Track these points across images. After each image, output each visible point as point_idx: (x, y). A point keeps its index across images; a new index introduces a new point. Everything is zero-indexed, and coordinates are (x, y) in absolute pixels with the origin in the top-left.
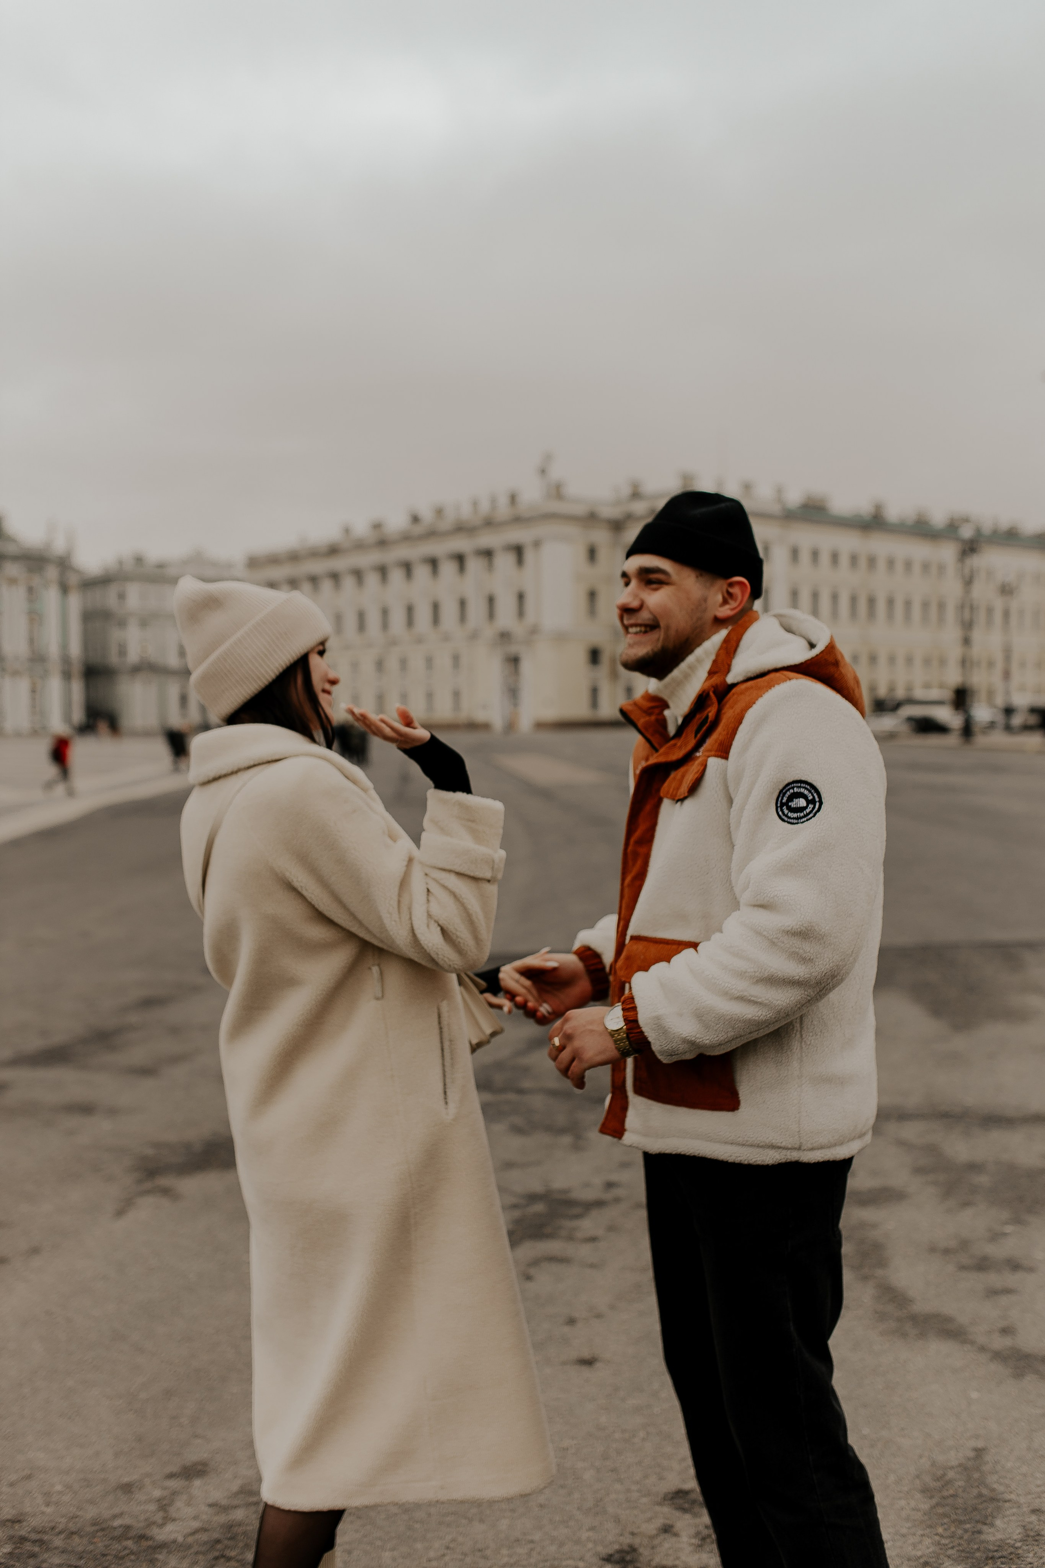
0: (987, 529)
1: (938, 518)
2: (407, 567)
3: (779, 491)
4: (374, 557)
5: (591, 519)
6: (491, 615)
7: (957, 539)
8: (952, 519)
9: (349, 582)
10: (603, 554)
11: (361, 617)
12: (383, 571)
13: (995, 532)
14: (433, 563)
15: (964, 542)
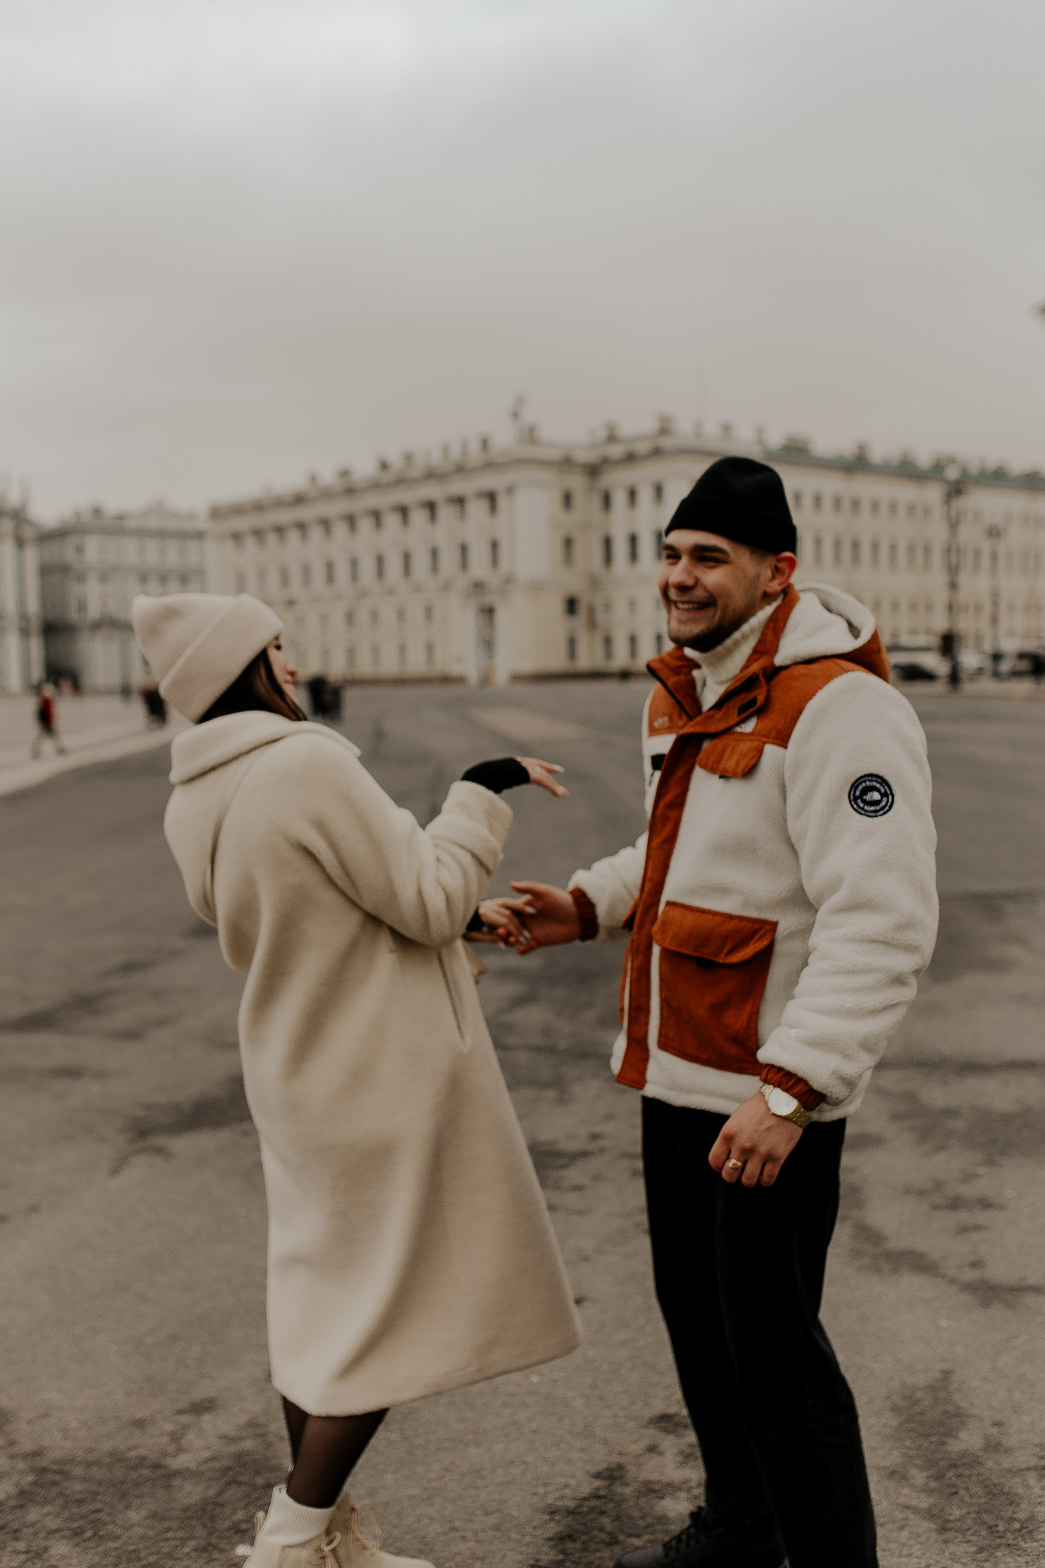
0: (974, 470)
1: (924, 459)
2: (377, 516)
3: (760, 432)
4: (341, 506)
5: (566, 463)
6: (464, 564)
7: (942, 480)
8: (938, 460)
9: (316, 532)
10: (579, 500)
11: (330, 568)
12: (351, 520)
13: (982, 473)
14: (403, 511)
15: (949, 483)
